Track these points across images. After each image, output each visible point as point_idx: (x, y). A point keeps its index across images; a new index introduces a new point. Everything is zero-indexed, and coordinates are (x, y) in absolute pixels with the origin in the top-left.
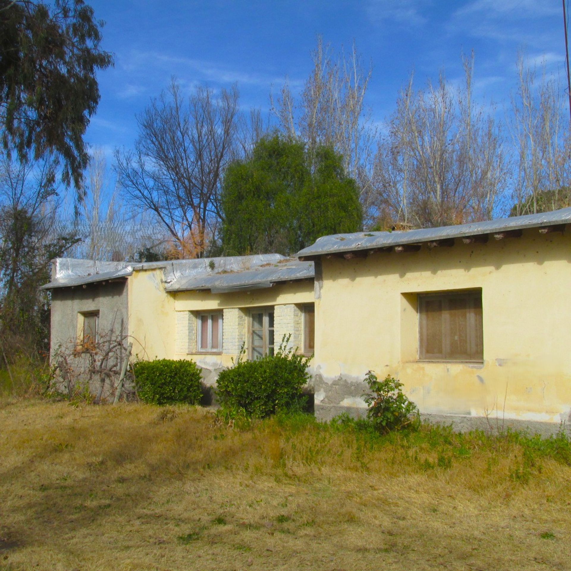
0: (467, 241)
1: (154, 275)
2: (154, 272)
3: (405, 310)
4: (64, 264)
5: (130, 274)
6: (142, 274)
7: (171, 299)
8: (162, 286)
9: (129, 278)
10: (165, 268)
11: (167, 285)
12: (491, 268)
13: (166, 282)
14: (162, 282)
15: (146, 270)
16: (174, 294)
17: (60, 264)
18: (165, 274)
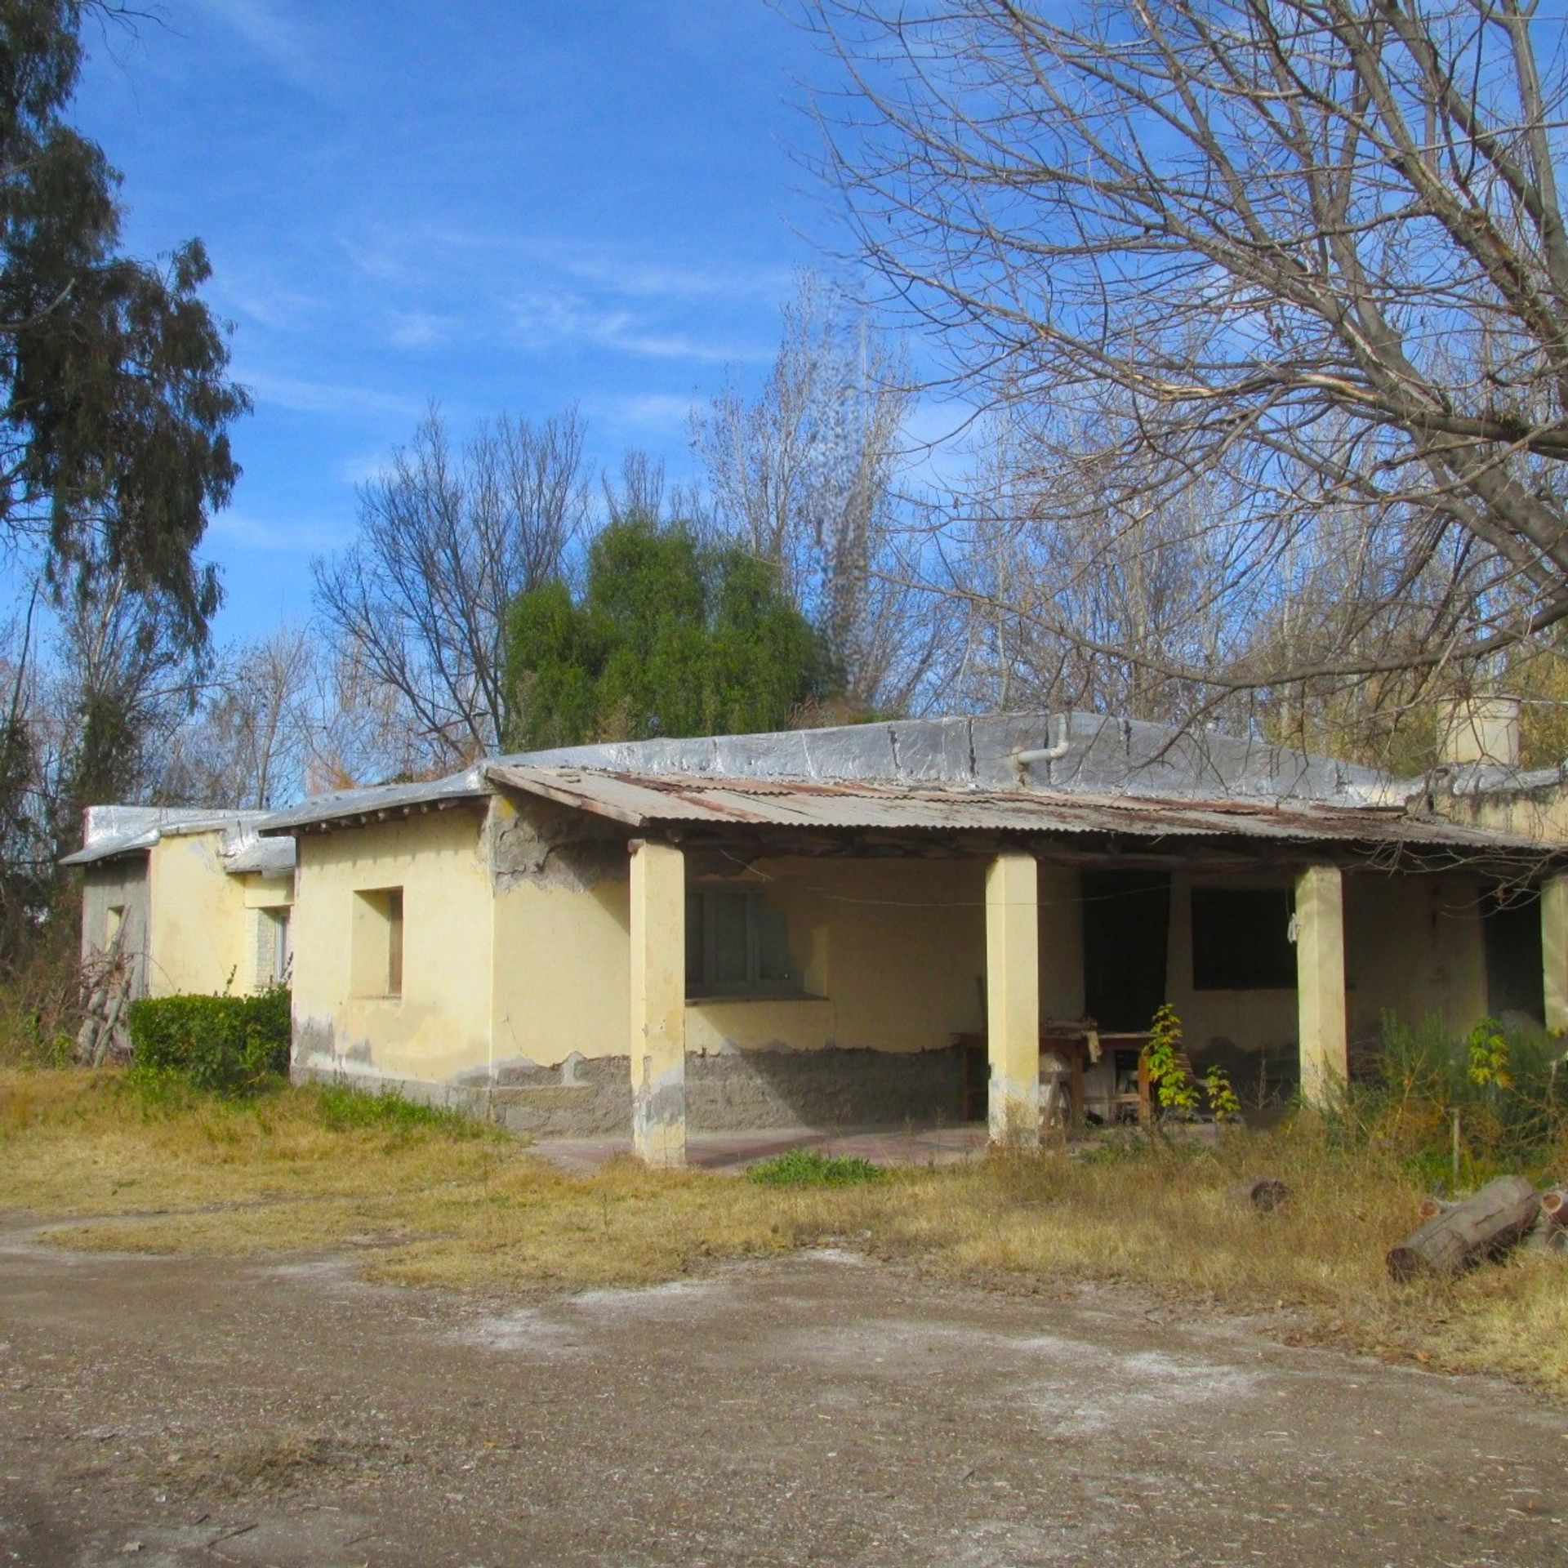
0: (344, 822)
1: (202, 844)
2: (203, 838)
3: (362, 917)
4: (103, 818)
5: (156, 843)
6: (178, 843)
7: (236, 886)
8: (218, 864)
9: (153, 850)
10: (224, 830)
11: (228, 861)
12: (408, 858)
13: (225, 856)
14: (218, 855)
15: (185, 835)
16: (242, 876)
17: (95, 817)
18: (225, 842)
